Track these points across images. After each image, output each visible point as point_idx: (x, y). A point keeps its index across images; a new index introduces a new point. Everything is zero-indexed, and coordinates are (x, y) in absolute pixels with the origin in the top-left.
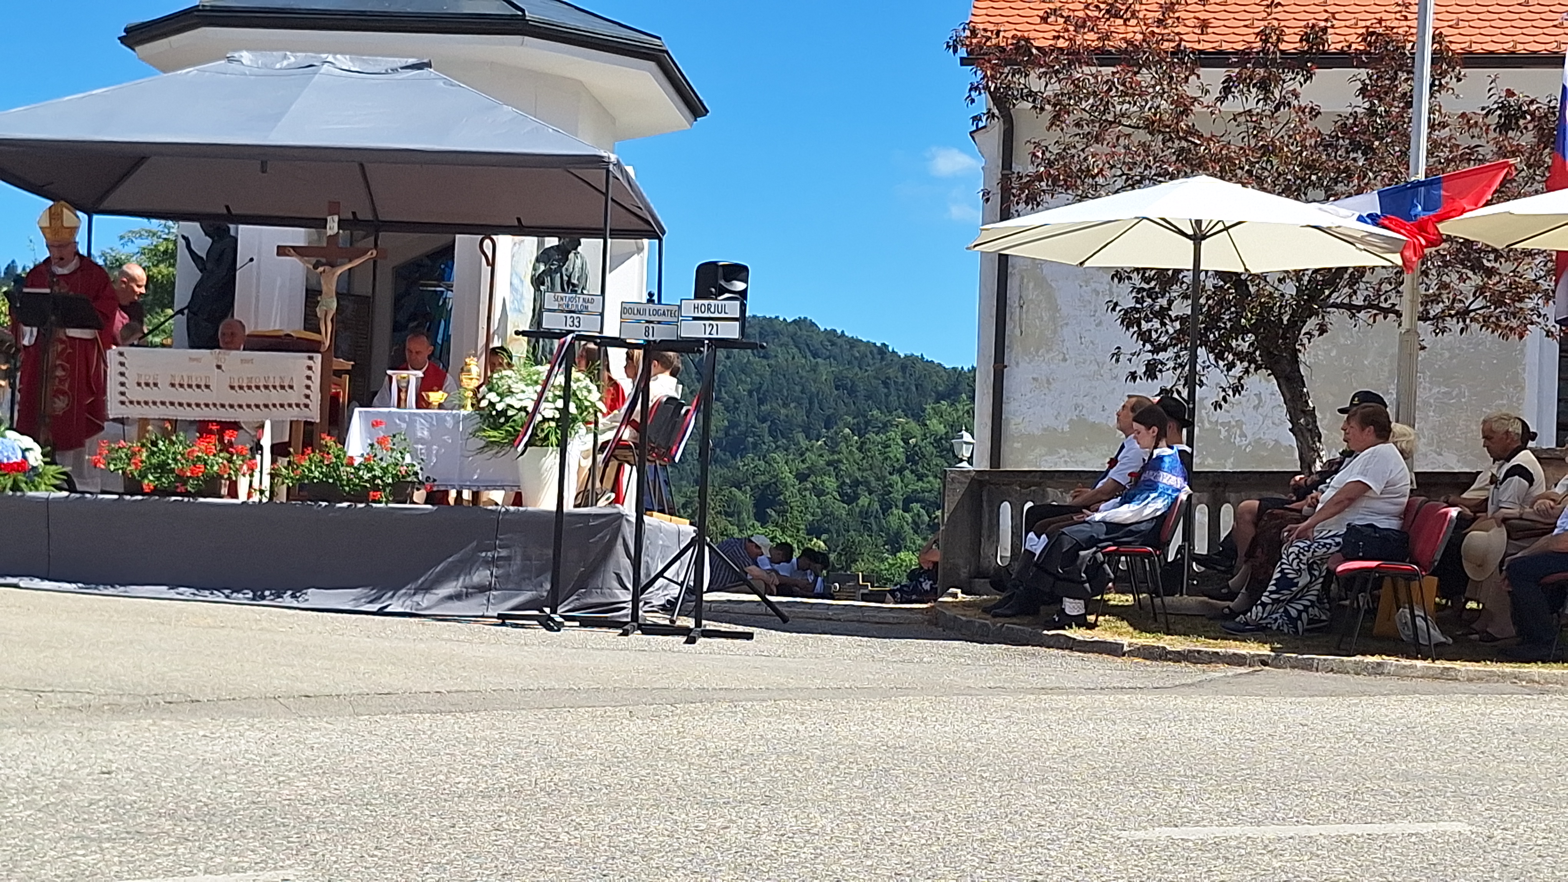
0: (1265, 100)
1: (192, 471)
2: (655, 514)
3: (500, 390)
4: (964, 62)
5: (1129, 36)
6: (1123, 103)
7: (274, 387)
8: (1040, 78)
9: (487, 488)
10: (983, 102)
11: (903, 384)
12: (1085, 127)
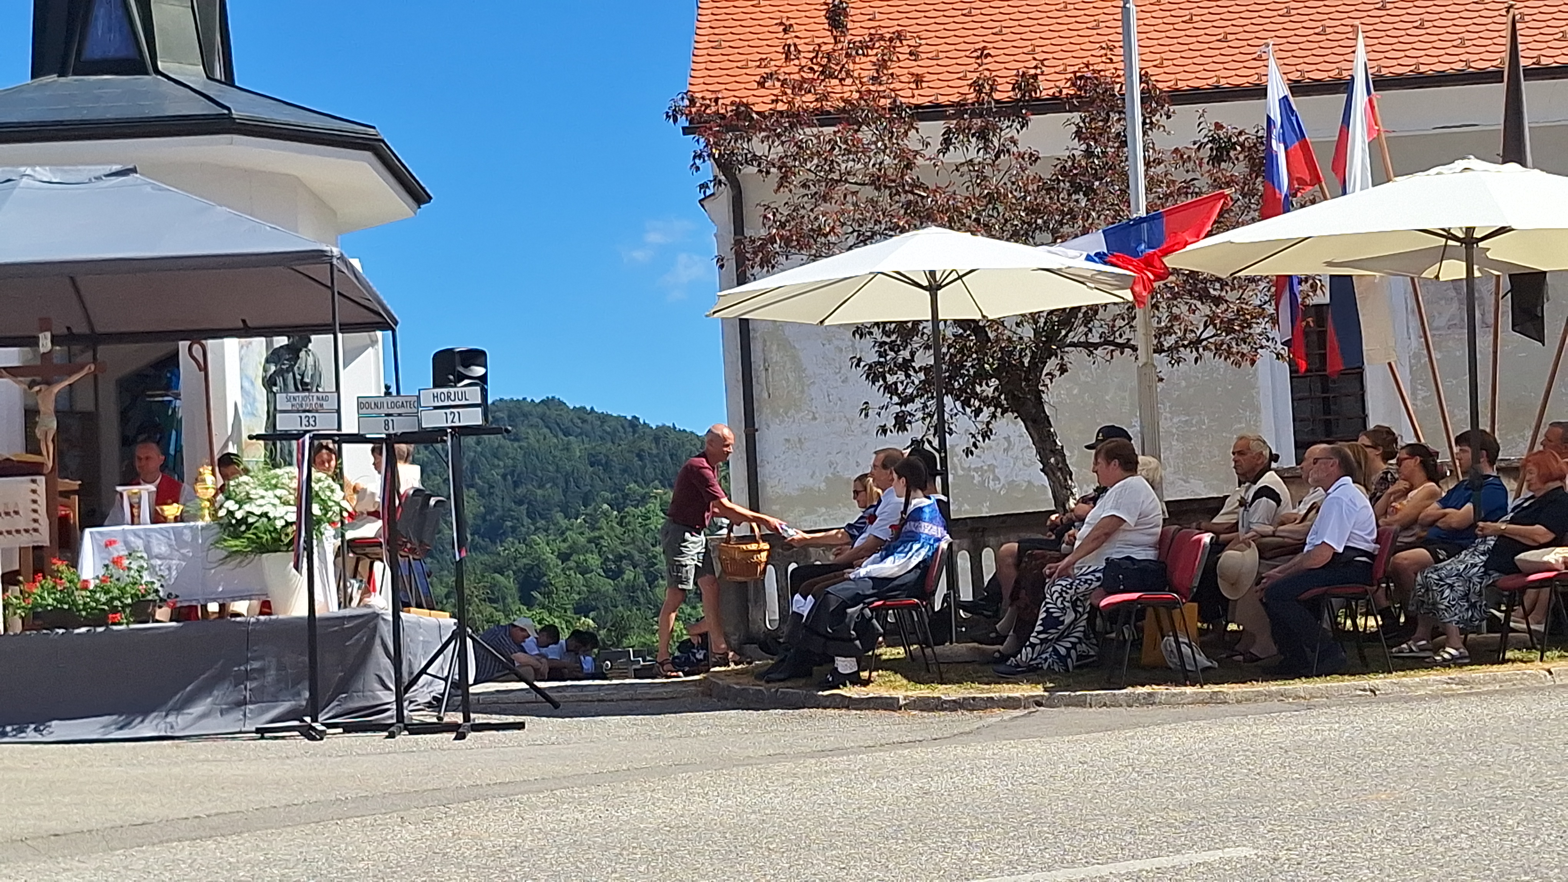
0: (985, 148)
2: (413, 609)
3: (238, 498)
4: (686, 132)
5: (846, 95)
6: (847, 161)
8: (763, 142)
9: (234, 599)
10: (709, 169)
11: (657, 456)
12: (812, 187)
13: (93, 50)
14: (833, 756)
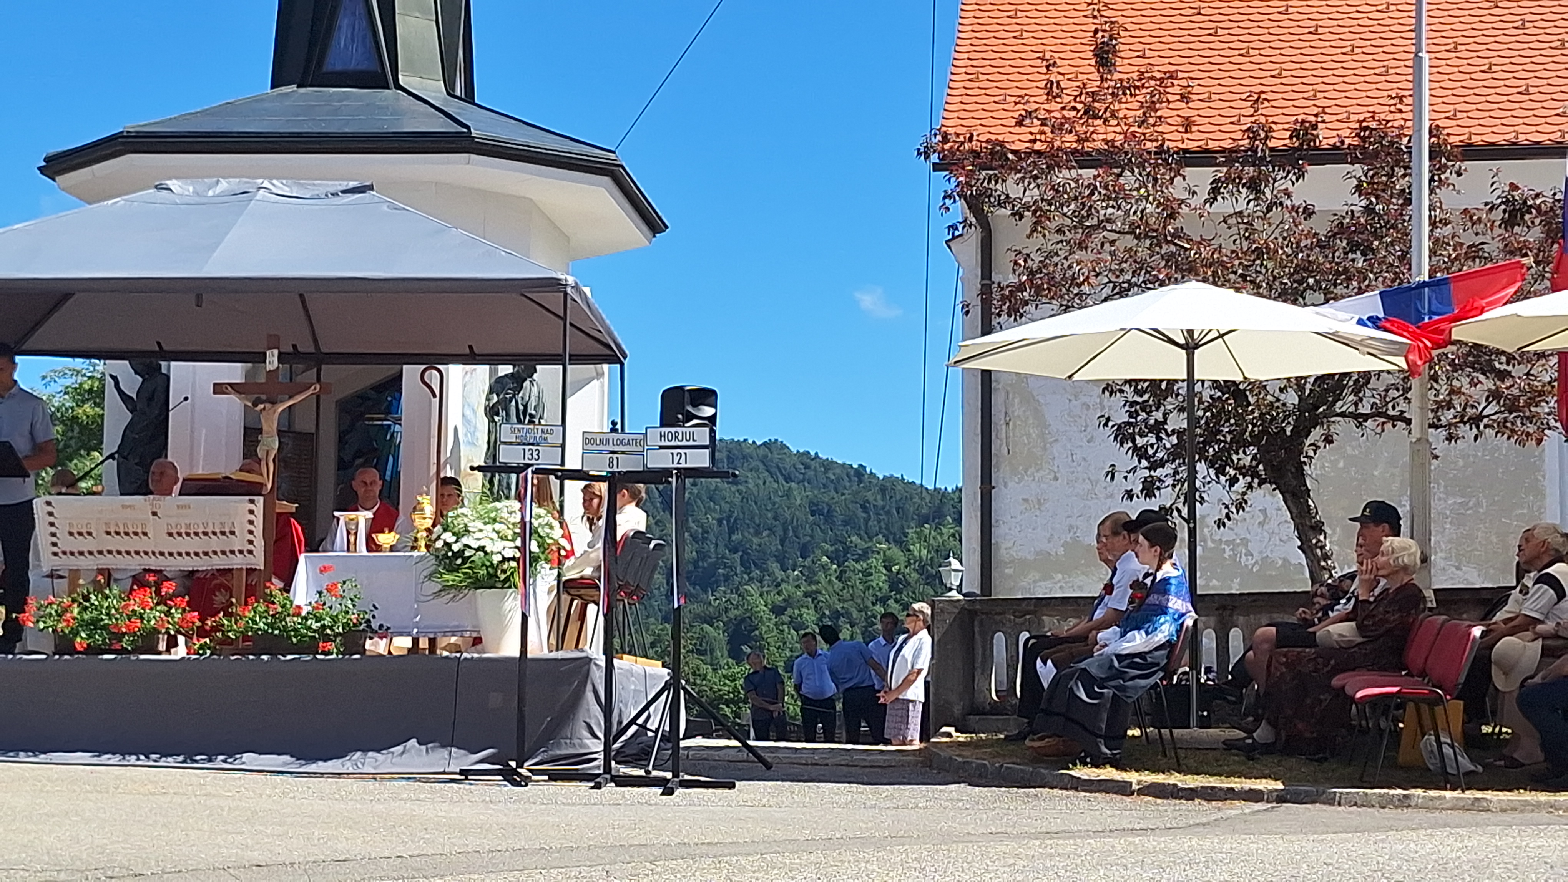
0: (1257, 200)
1: (127, 627)
2: (625, 656)
3: (456, 529)
4: (936, 167)
5: (1110, 137)
6: (1107, 207)
7: (214, 533)
8: (1018, 184)
9: (445, 633)
10: (959, 209)
11: (883, 507)
12: (1067, 233)
13: (334, 62)
14: (1059, 838)
